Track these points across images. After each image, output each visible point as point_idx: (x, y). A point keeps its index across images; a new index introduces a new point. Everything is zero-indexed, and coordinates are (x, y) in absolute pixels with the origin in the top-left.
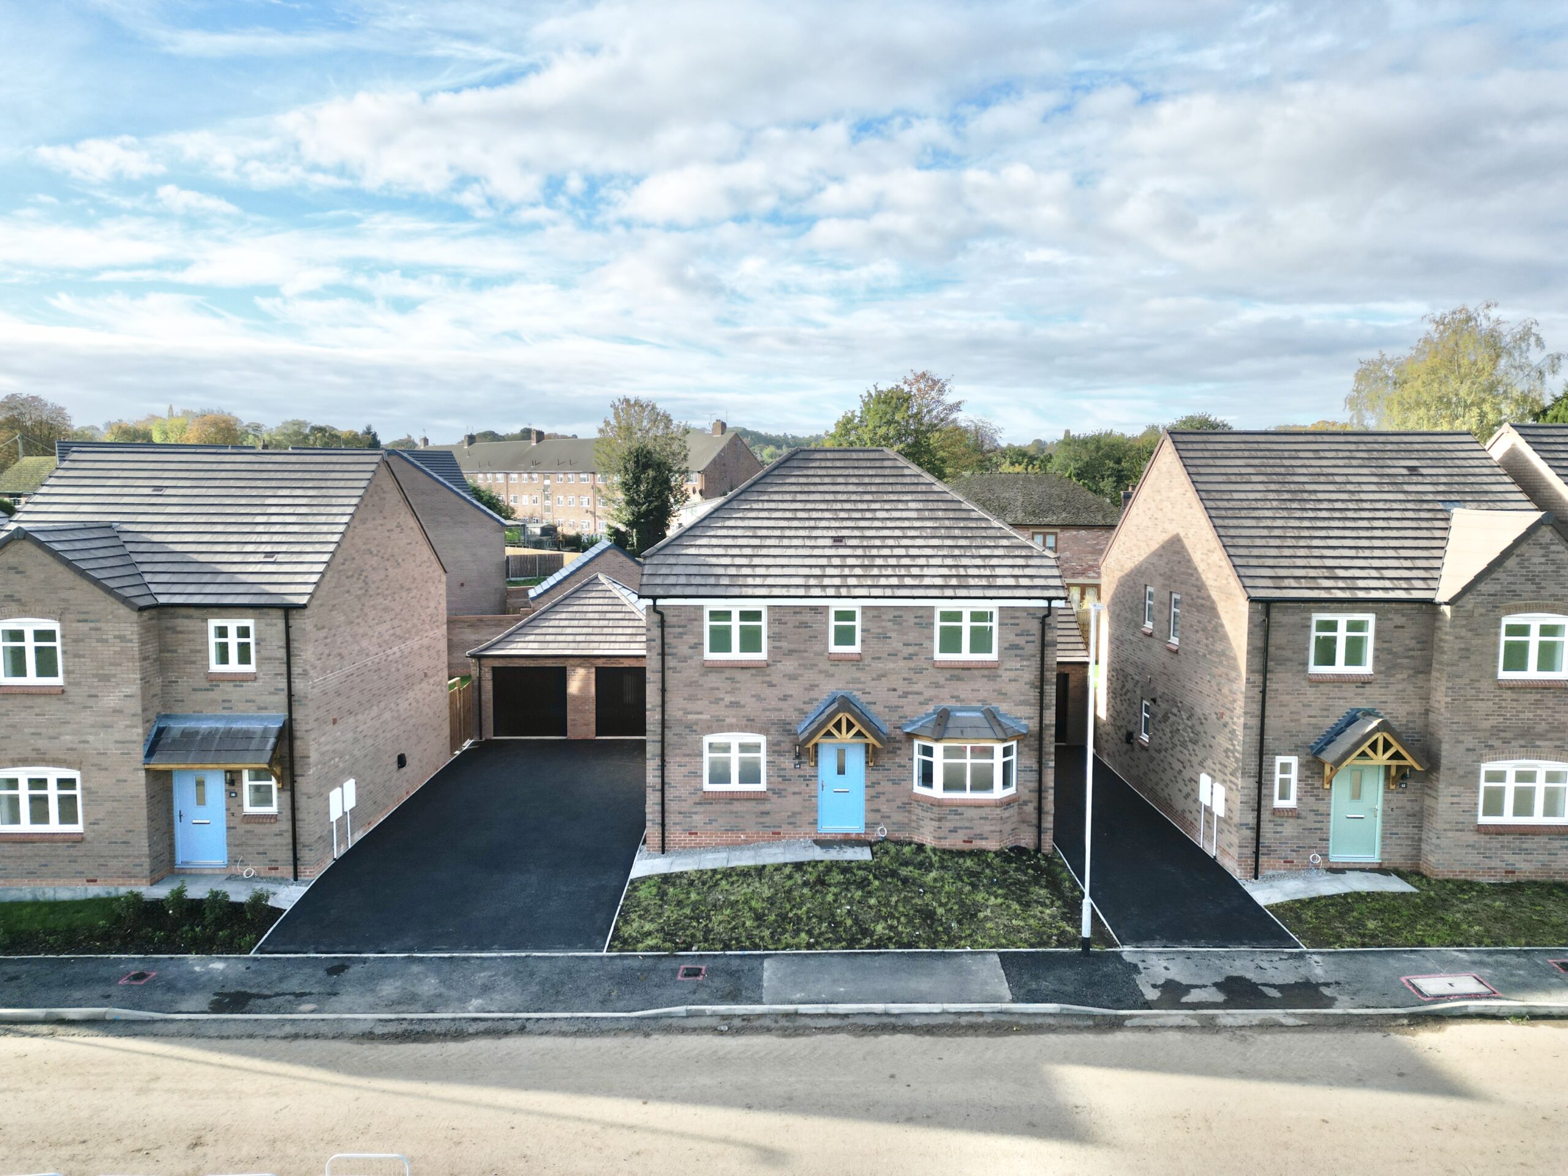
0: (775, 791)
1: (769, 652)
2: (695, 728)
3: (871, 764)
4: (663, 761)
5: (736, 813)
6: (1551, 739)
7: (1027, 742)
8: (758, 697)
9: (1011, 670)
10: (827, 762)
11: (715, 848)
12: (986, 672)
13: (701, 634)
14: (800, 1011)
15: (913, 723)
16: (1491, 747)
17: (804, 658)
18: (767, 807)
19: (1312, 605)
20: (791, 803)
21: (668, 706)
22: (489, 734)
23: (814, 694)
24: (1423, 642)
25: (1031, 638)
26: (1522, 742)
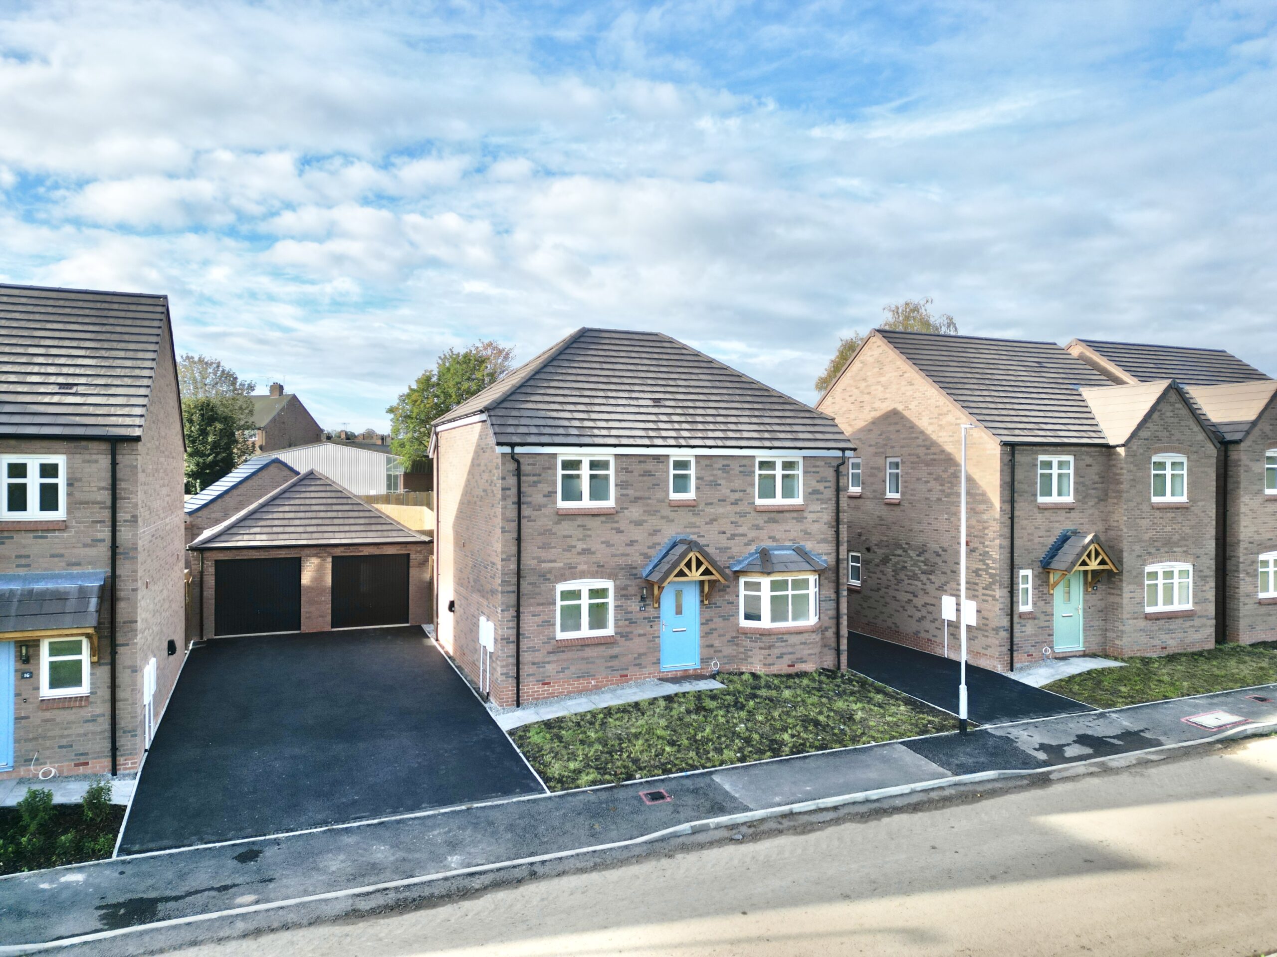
0: (623, 634)
1: (617, 499)
2: (548, 576)
3: (706, 602)
4: (518, 612)
5: (587, 658)
6: (1181, 547)
7: (826, 575)
8: (608, 544)
9: (814, 512)
10: (668, 601)
11: (569, 695)
12: (795, 515)
13: (555, 483)
14: (794, 811)
15: (739, 562)
16: (1150, 553)
17: (648, 505)
18: (615, 650)
19: (1038, 448)
20: (637, 645)
21: (523, 555)
22: (210, 634)
23: (657, 539)
24: (1103, 477)
25: (827, 484)
26: (1166, 549)
